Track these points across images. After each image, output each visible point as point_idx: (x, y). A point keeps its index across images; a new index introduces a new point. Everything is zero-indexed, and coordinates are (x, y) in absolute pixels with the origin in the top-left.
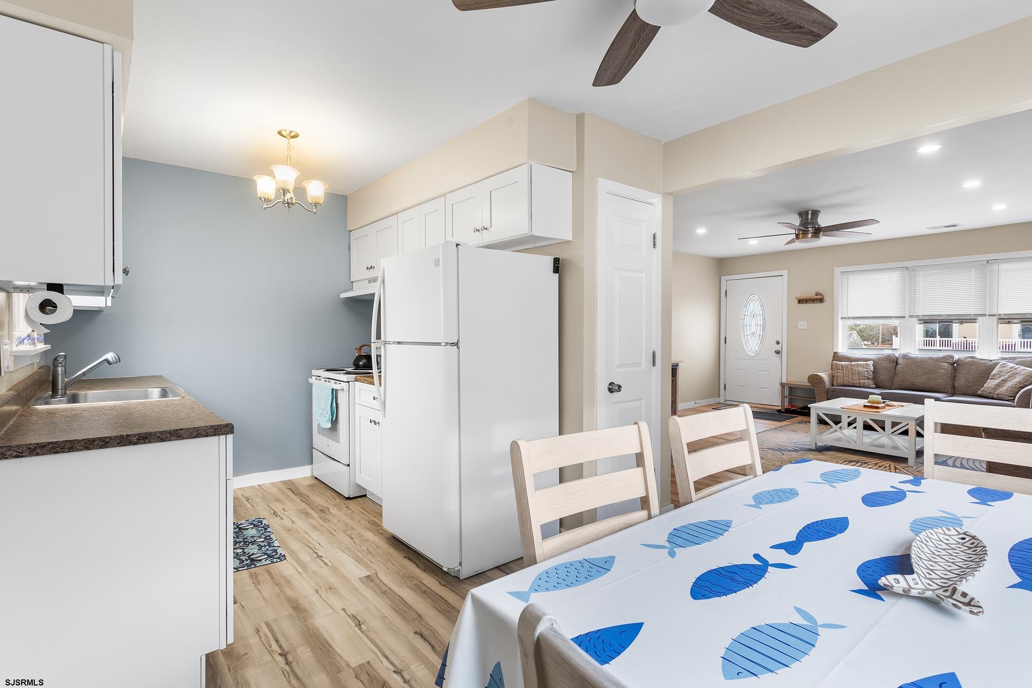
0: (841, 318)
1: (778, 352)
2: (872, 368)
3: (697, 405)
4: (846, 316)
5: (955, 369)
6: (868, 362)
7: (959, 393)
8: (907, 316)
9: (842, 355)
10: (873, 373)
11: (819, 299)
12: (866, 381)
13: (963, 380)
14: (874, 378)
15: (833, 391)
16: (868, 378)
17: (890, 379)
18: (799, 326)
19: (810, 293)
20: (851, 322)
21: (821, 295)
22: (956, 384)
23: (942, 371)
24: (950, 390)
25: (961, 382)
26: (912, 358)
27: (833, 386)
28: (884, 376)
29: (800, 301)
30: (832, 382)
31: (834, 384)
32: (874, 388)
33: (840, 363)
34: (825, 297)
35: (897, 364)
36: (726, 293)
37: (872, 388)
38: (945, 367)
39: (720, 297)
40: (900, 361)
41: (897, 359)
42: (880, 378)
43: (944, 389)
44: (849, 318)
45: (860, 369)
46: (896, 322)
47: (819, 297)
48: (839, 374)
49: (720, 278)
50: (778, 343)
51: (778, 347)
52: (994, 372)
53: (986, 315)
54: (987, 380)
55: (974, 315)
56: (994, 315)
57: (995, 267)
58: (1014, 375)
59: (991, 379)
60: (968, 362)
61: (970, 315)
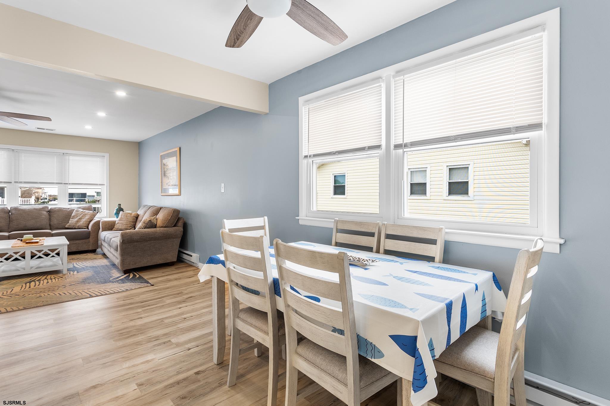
5: (50, 215)
7: (54, 228)
8: (13, 182)
13: (55, 221)
17: (7, 224)
23: (43, 216)
24: (49, 228)
28: (2, 223)
35: (10, 214)
38: (44, 214)
40: (13, 212)
41: (9, 210)
43: (45, 227)
52: (73, 215)
53: (62, 183)
54: (70, 219)
55: (56, 183)
56: (67, 184)
57: (67, 157)
58: (85, 215)
59: (72, 218)
60: (57, 210)
61: (54, 183)
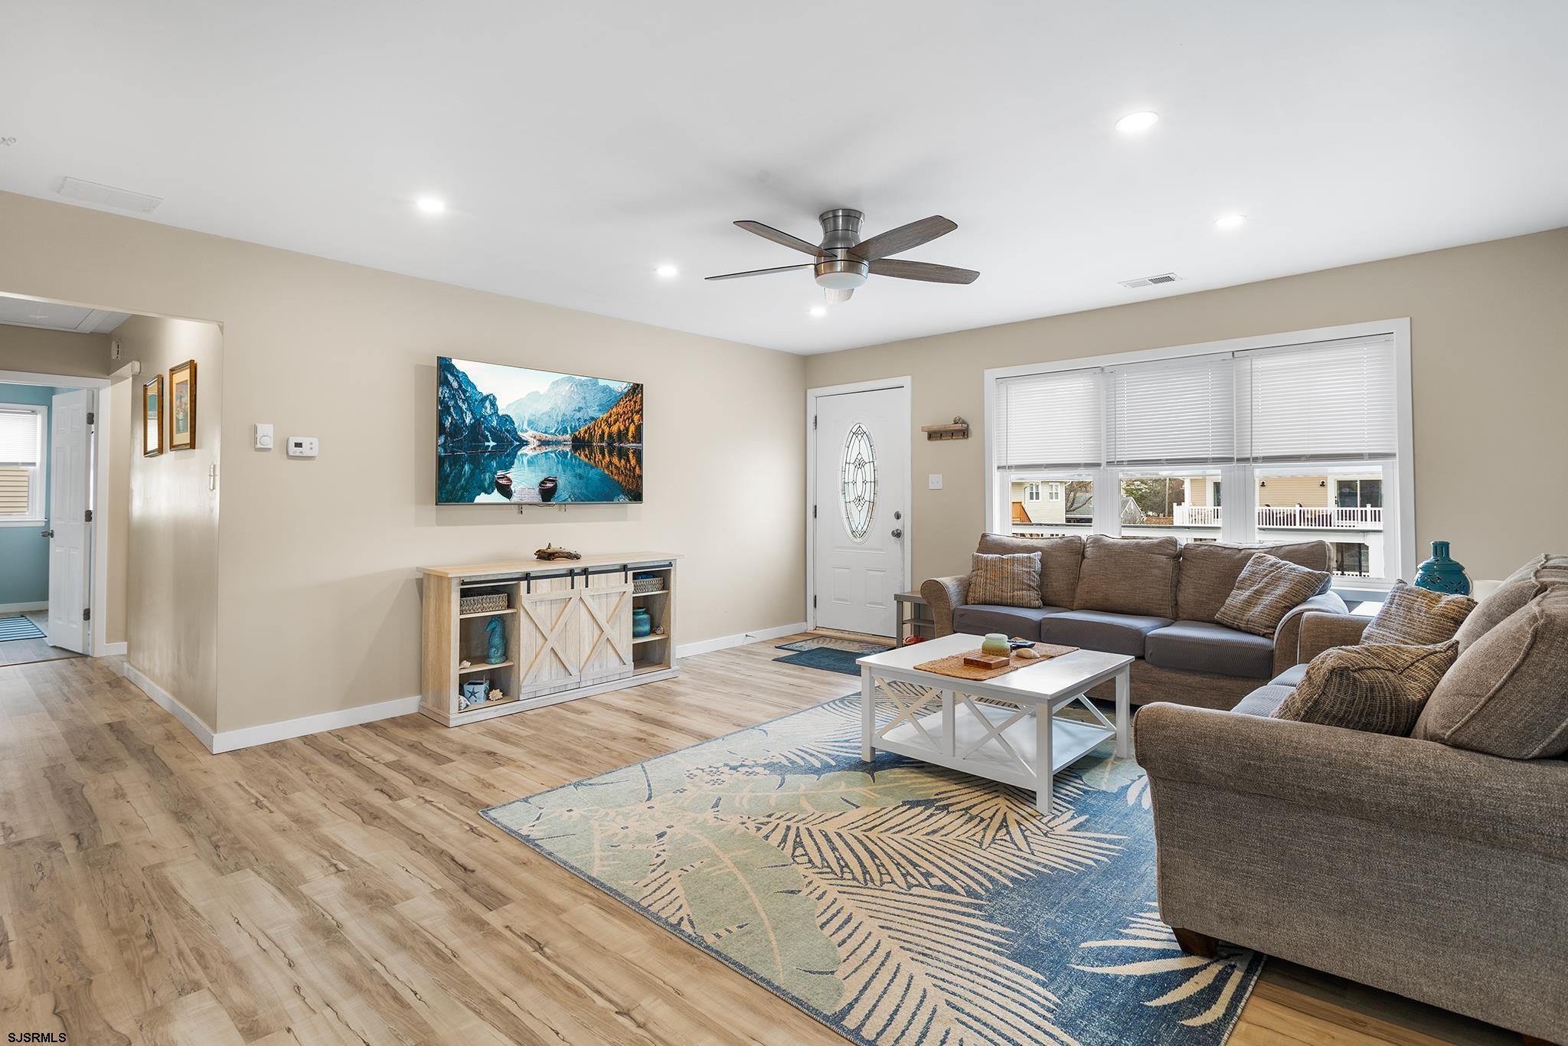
0: (998, 468)
1: (898, 534)
2: (1038, 566)
3: (750, 640)
4: (1005, 464)
5: (1179, 568)
6: (1032, 555)
7: (1185, 616)
8: (1103, 462)
9: (993, 540)
10: (1040, 576)
11: (960, 431)
12: (1024, 592)
13: (1191, 590)
14: (1041, 586)
15: (962, 616)
16: (1030, 586)
17: (1070, 587)
18: (930, 483)
19: (945, 421)
20: (1015, 476)
21: (964, 422)
22: (1180, 599)
23: (1156, 572)
24: (1169, 612)
25: (1188, 594)
26: (1108, 545)
27: (967, 604)
28: (1059, 583)
29: (934, 435)
30: (967, 596)
31: (969, 599)
32: (1039, 608)
33: (985, 555)
34: (970, 427)
35: (1083, 557)
36: (816, 420)
37: (1035, 608)
38: (1161, 564)
39: (805, 427)
40: (1089, 551)
41: (1084, 545)
42: (1051, 585)
43: (1158, 609)
44: (1010, 467)
45: (1018, 568)
46: (1085, 475)
47: (959, 426)
48: (979, 578)
49: (806, 392)
50: (898, 516)
51: (897, 525)
52: (1244, 574)
53: (1233, 458)
54: (1232, 589)
55: (1213, 458)
56: (1246, 460)
57: (1246, 365)
58: (1275, 581)
59: (1239, 588)
60: (1202, 552)
61: (1207, 459)
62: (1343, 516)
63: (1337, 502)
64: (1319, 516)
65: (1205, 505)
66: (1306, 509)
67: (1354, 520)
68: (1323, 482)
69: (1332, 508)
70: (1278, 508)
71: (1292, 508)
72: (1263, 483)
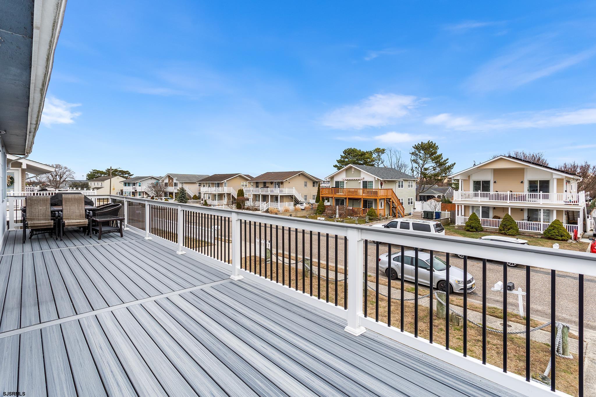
62: (531, 196)
63: (528, 190)
64: (520, 196)
65: (469, 191)
66: (514, 193)
67: (536, 198)
68: (522, 181)
69: (526, 193)
70: (501, 193)
71: (506, 193)
72: (495, 181)
